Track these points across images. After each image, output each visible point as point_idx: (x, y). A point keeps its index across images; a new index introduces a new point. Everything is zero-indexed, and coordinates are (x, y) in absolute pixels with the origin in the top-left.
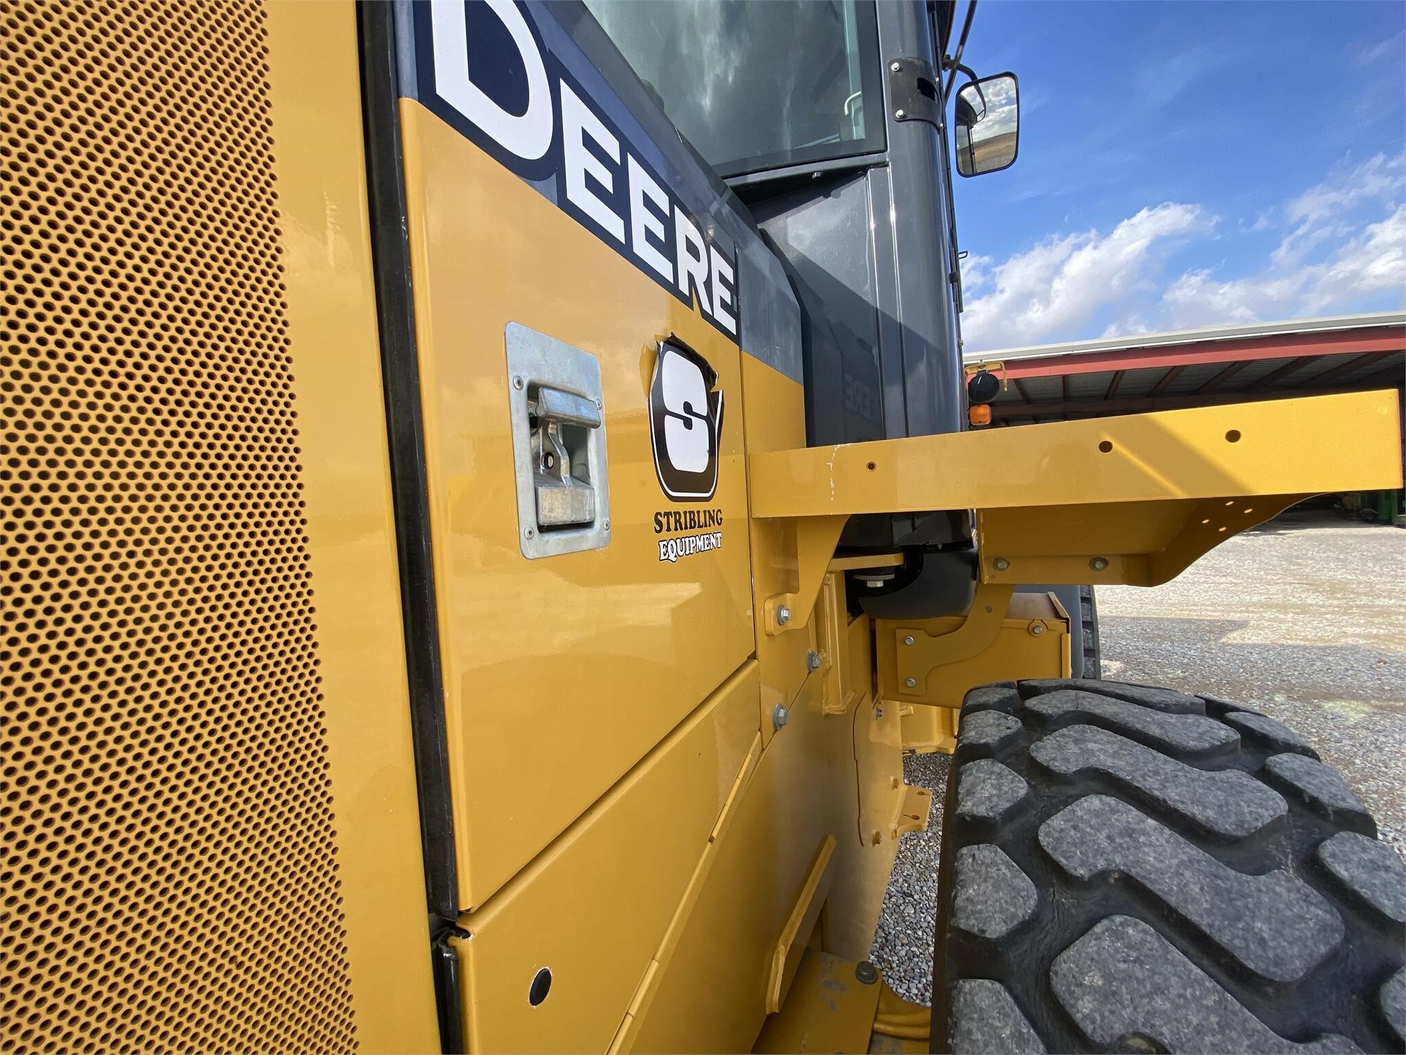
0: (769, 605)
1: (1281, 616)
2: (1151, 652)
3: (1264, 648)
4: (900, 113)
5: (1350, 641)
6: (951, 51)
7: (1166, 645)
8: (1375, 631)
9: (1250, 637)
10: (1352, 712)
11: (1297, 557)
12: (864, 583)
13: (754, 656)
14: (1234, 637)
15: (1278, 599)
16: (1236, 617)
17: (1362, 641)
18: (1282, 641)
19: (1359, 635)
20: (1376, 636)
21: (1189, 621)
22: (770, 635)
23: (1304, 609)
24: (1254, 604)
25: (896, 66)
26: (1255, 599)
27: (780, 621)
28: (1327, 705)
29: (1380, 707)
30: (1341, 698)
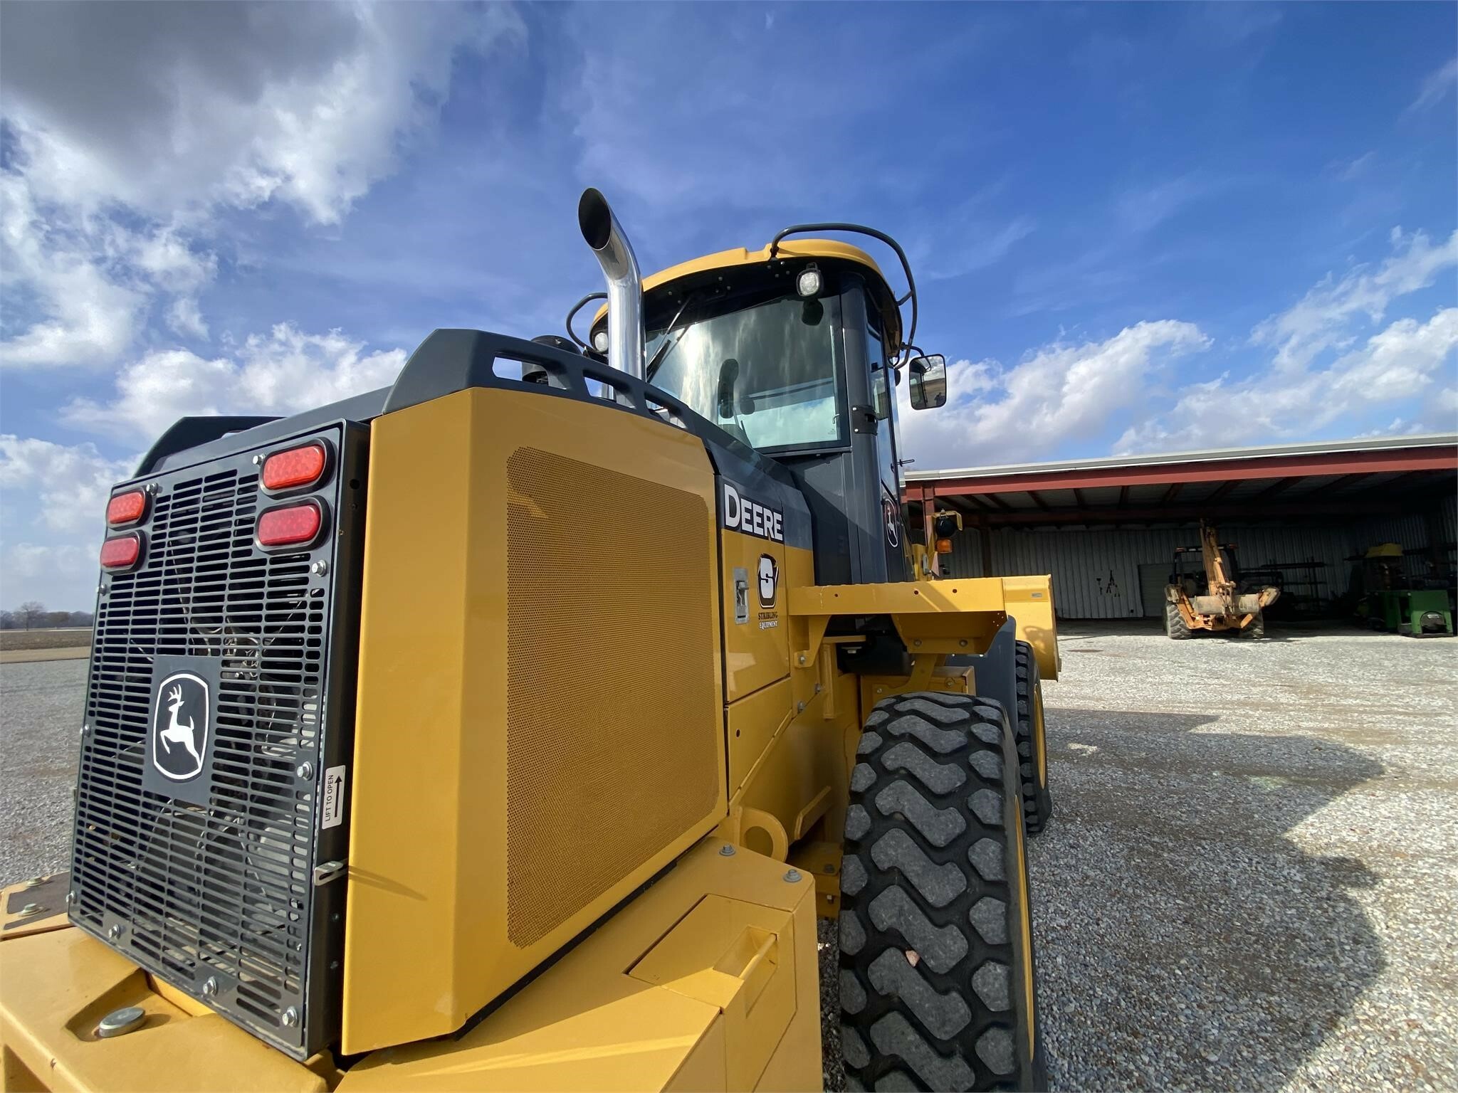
0: (796, 654)
1: (1251, 712)
2: (1126, 740)
3: (1224, 737)
4: (856, 430)
5: (1300, 733)
6: (905, 340)
7: (1142, 735)
8: (1326, 725)
9: (1215, 729)
10: (1269, 784)
11: (1292, 662)
12: (846, 651)
13: (788, 675)
14: (1202, 729)
15: (1256, 698)
16: (1211, 712)
17: (1310, 733)
18: (1242, 733)
19: (1310, 729)
20: (1326, 730)
21: (1170, 716)
22: (796, 668)
23: (1275, 707)
24: (1232, 703)
25: (854, 409)
26: (1236, 698)
27: (801, 662)
28: (1253, 779)
29: (1298, 782)
30: (1268, 774)
